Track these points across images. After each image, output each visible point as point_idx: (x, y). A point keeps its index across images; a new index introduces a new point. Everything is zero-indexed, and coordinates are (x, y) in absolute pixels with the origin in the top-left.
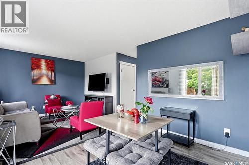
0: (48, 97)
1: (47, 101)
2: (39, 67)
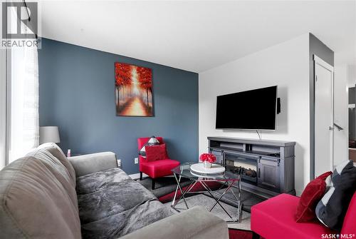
0: (144, 141)
1: (143, 149)
2: (127, 81)
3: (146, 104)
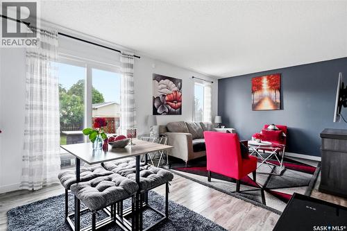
2: (260, 88)
3: (274, 100)
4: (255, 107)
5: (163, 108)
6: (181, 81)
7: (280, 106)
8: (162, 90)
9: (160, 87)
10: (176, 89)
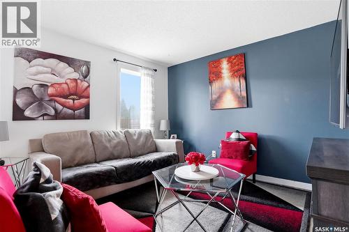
2: (218, 76)
3: (239, 93)
4: (214, 105)
5: (41, 106)
6: (87, 64)
7: (247, 102)
8: (41, 77)
9: (34, 70)
10: (76, 75)
